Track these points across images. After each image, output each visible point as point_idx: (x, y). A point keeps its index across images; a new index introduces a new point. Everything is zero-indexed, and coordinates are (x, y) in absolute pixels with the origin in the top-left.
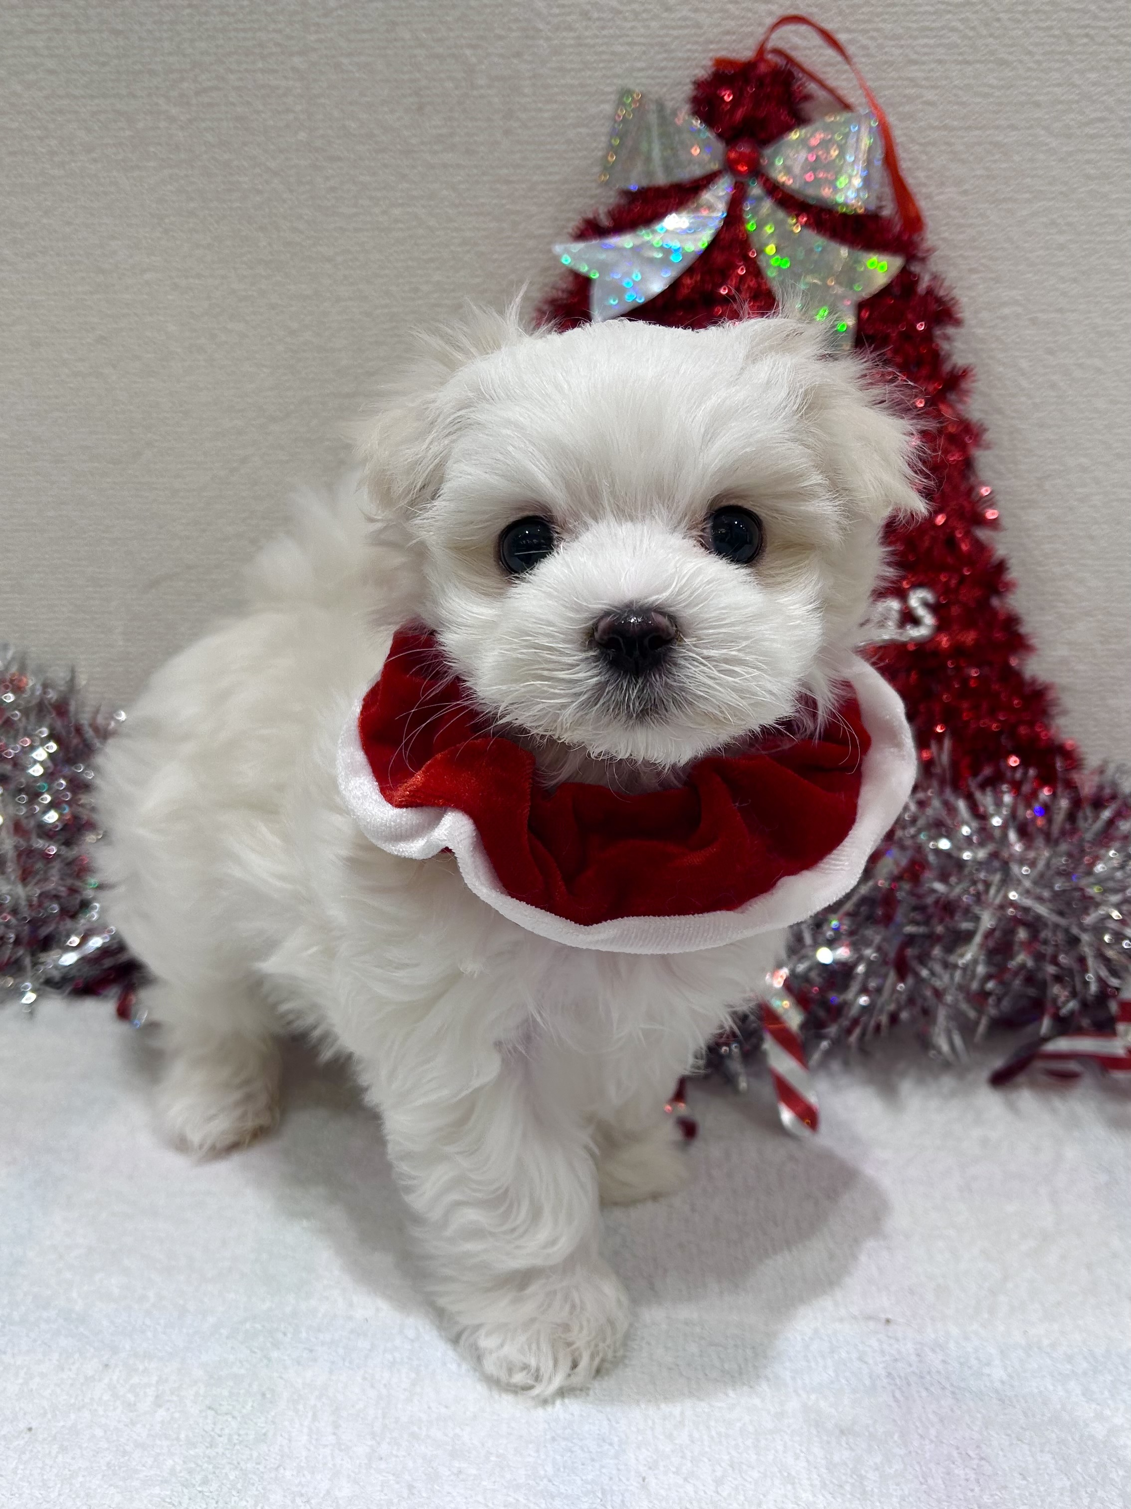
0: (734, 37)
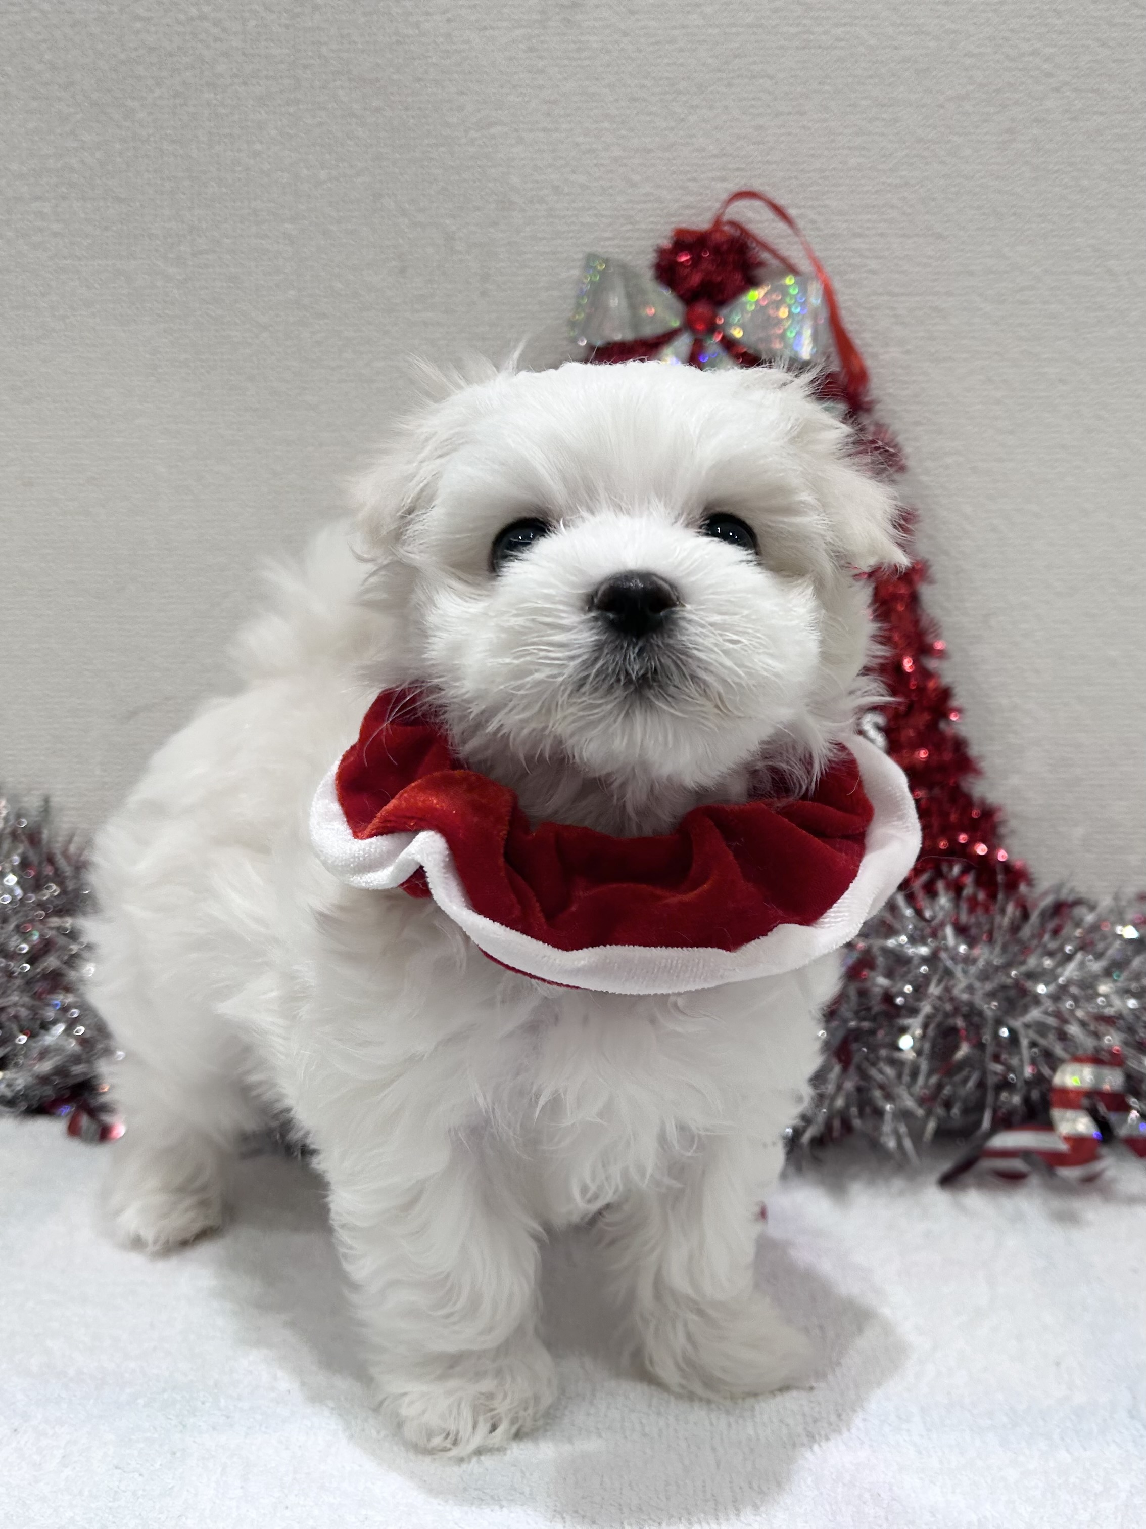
0: (693, 211)
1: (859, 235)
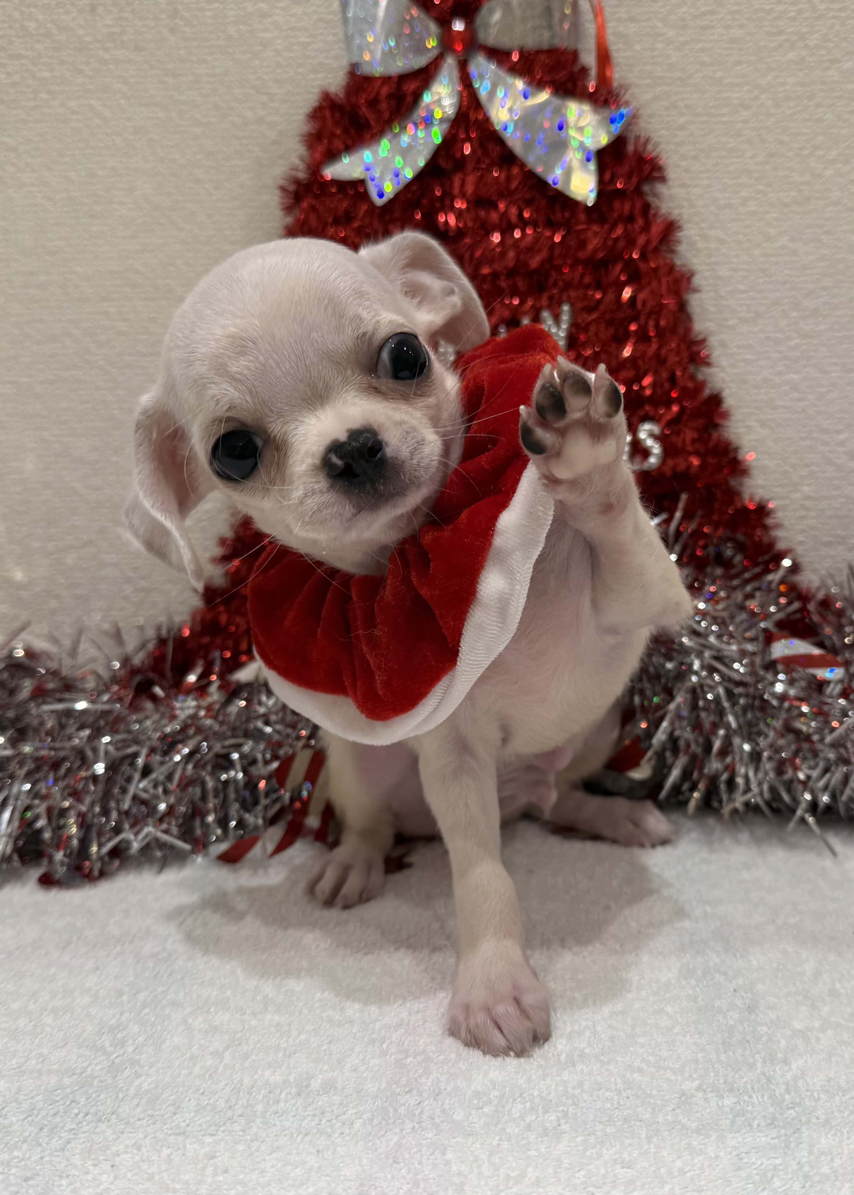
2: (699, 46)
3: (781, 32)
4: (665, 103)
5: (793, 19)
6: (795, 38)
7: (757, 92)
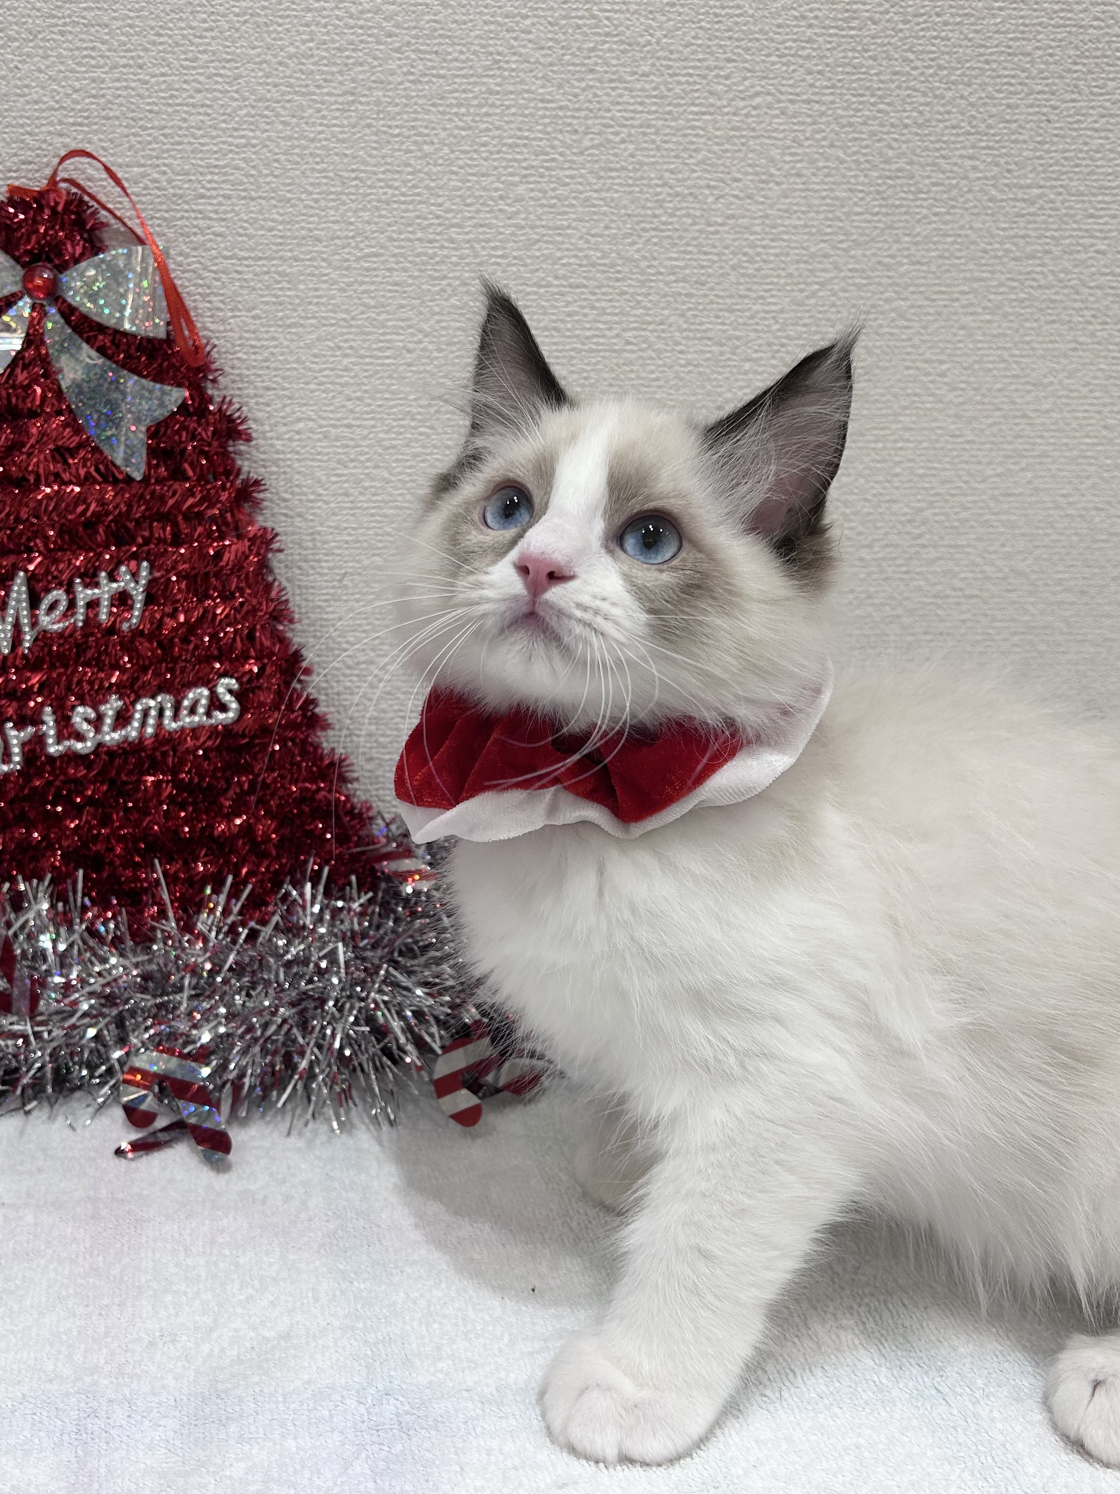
1: (202, 196)
2: (363, 287)
3: (445, 277)
4: (330, 344)
5: (457, 264)
6: (458, 282)
7: (420, 336)
